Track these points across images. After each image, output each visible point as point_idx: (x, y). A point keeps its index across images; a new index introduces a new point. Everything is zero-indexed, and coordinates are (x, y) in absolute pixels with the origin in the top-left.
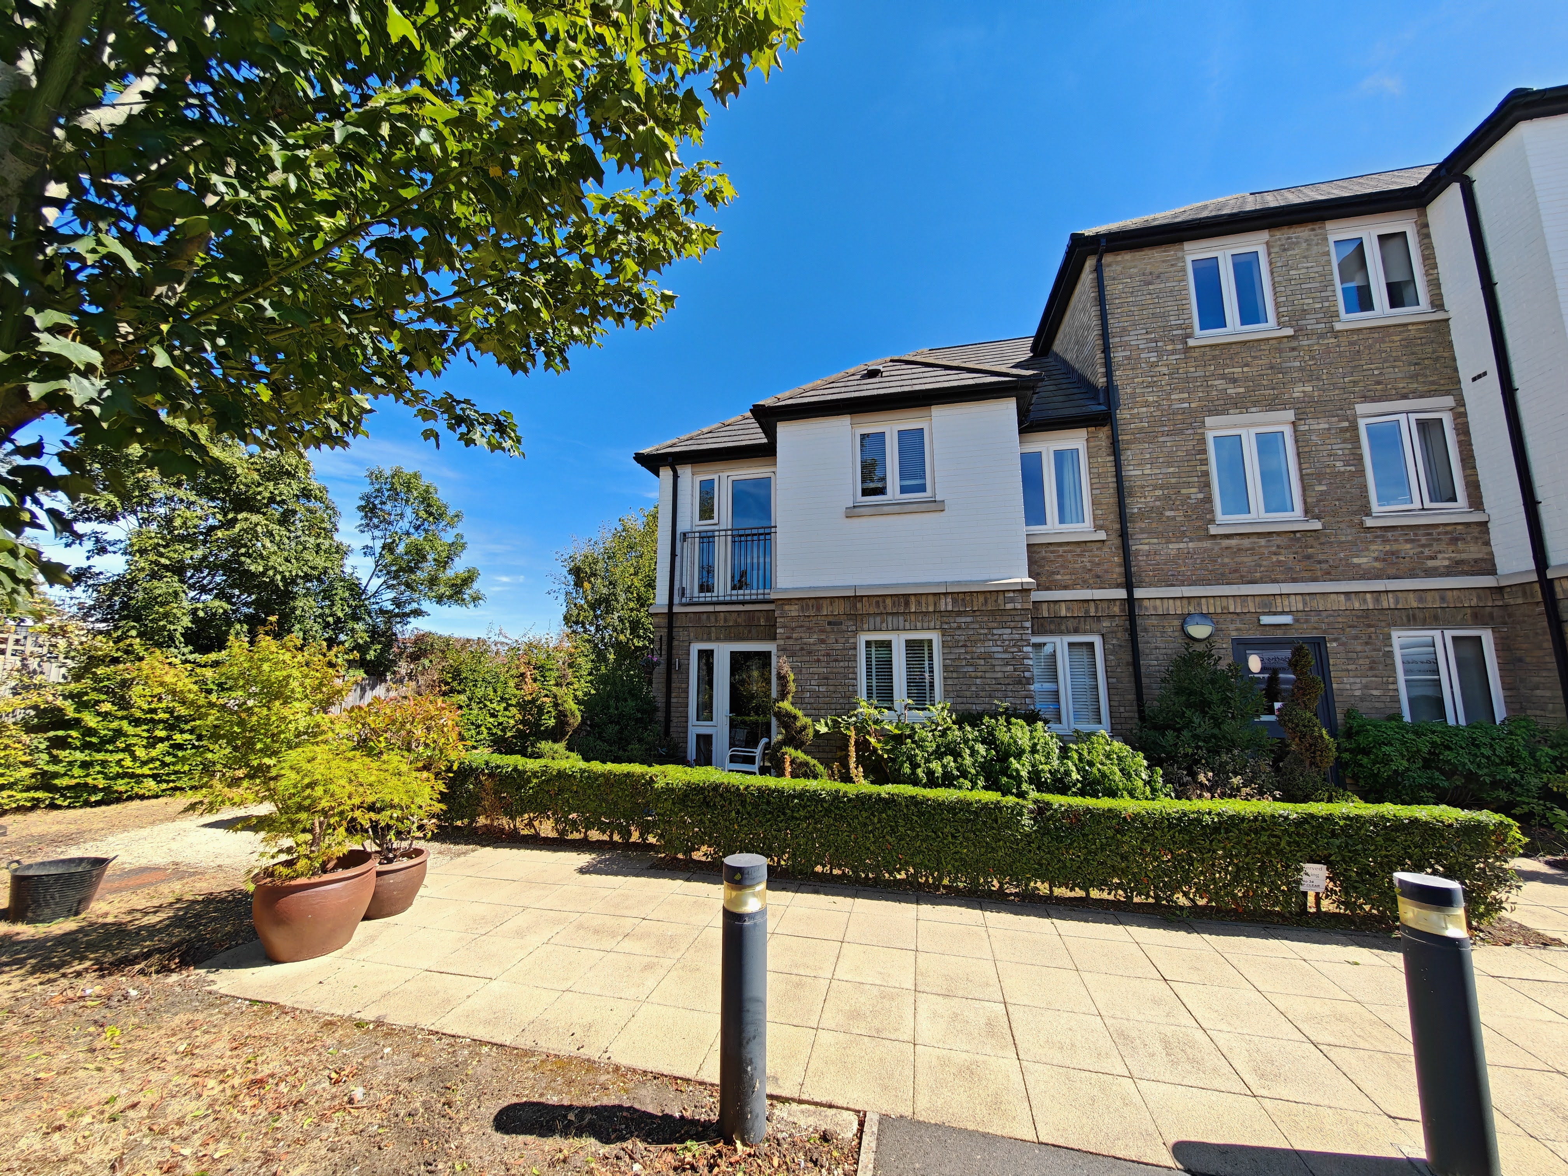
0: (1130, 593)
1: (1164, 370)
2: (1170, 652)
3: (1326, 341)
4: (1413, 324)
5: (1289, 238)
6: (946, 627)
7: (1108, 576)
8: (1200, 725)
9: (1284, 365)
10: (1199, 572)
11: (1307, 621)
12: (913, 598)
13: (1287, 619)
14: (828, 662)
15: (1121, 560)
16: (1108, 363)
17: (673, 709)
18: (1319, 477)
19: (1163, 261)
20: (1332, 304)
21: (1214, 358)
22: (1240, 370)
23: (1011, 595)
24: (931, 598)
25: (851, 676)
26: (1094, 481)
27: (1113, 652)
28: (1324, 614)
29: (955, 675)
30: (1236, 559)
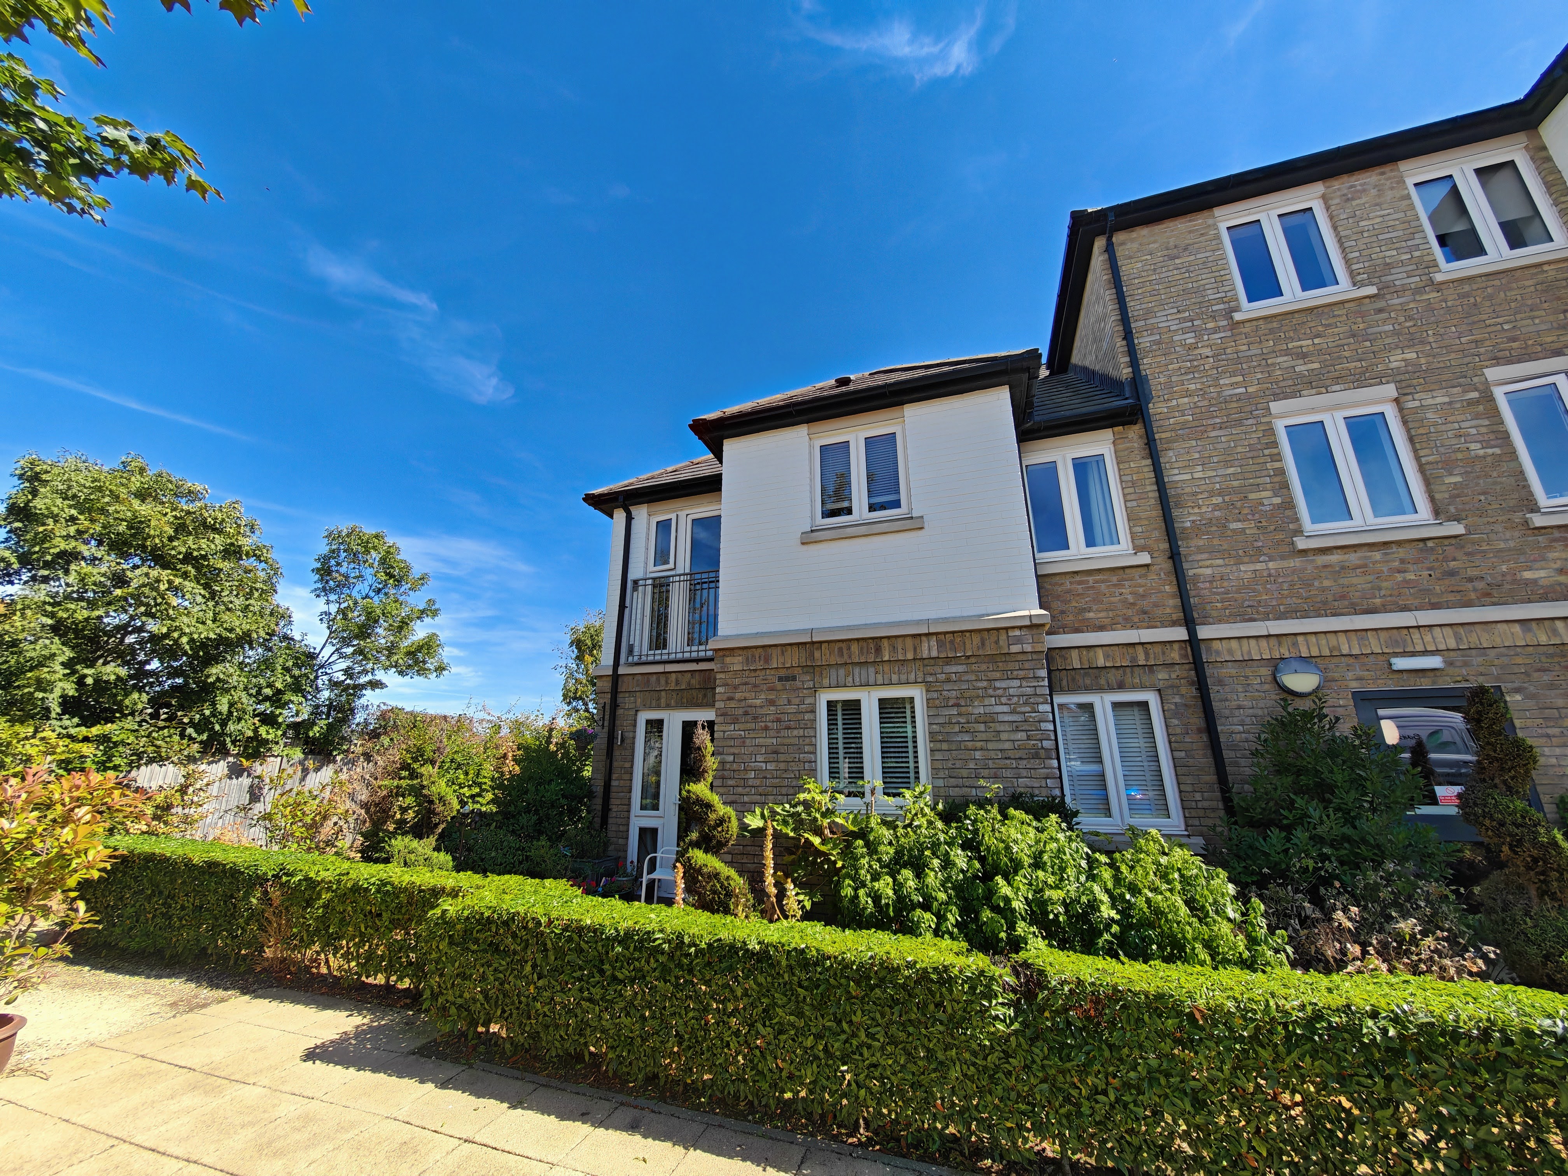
0: (1192, 632)
1: (1207, 351)
2: (1260, 712)
3: (1426, 297)
4: (1549, 263)
5: (1351, 187)
6: (931, 679)
7: (1159, 612)
8: (1322, 822)
9: (1370, 331)
10: (1289, 601)
11: (1466, 664)
12: (885, 643)
13: (1434, 662)
14: (778, 731)
15: (1175, 589)
16: (1132, 351)
17: (613, 795)
18: (1449, 466)
19: (1190, 232)
20: (1425, 252)
21: (1272, 331)
22: (1309, 342)
23: (1017, 633)
24: (909, 642)
25: (807, 748)
26: (1127, 491)
27: (1176, 714)
28: (1492, 653)
29: (945, 746)
30: (1341, 581)
